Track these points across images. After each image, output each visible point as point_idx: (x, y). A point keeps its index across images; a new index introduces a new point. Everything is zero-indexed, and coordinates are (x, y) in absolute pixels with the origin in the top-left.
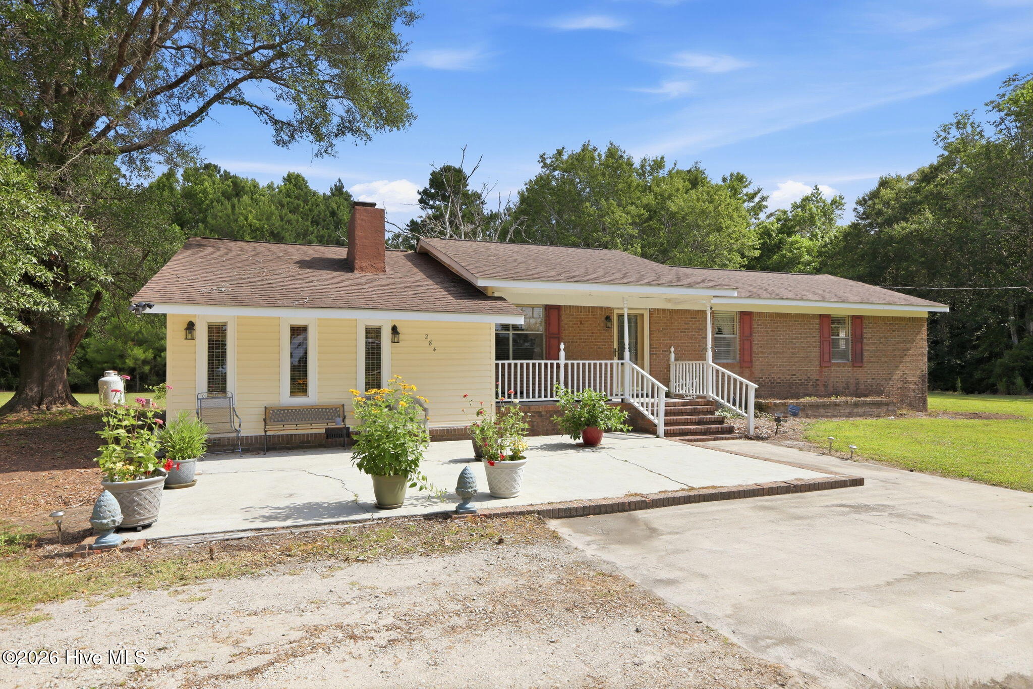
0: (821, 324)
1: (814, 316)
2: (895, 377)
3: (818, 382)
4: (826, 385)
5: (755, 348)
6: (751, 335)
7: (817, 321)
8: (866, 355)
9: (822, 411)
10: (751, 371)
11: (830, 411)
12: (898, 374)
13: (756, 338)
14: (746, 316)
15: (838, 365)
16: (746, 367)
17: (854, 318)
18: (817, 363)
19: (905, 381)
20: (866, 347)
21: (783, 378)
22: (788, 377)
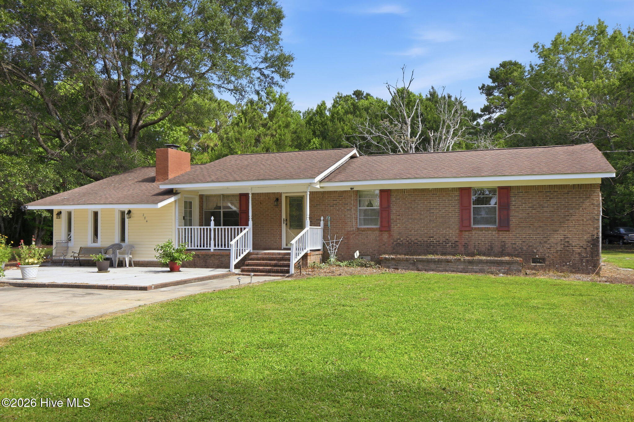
0: (461, 196)
1: (453, 189)
2: (552, 240)
3: (457, 243)
4: (466, 246)
5: (392, 217)
6: (389, 206)
7: (457, 193)
8: (513, 221)
9: (433, 266)
10: (389, 234)
11: (442, 266)
12: (557, 238)
13: (394, 209)
14: (385, 194)
15: (481, 229)
16: (386, 231)
17: (501, 188)
18: (457, 227)
19: (567, 244)
20: (512, 213)
21: (420, 239)
22: (425, 239)
